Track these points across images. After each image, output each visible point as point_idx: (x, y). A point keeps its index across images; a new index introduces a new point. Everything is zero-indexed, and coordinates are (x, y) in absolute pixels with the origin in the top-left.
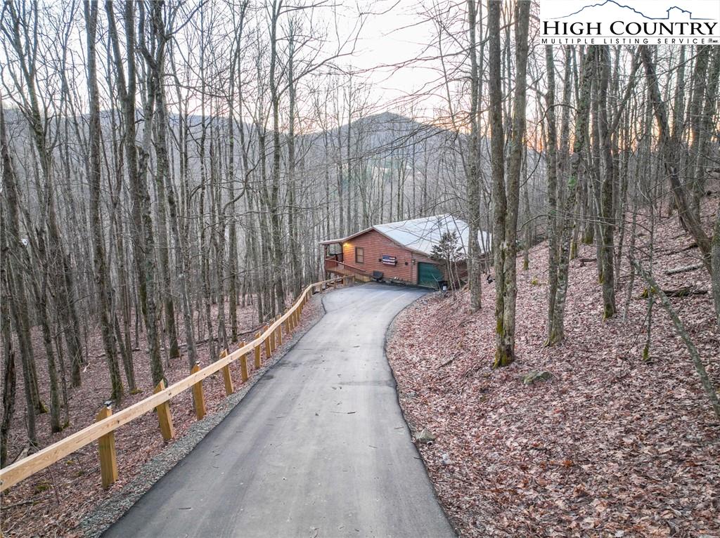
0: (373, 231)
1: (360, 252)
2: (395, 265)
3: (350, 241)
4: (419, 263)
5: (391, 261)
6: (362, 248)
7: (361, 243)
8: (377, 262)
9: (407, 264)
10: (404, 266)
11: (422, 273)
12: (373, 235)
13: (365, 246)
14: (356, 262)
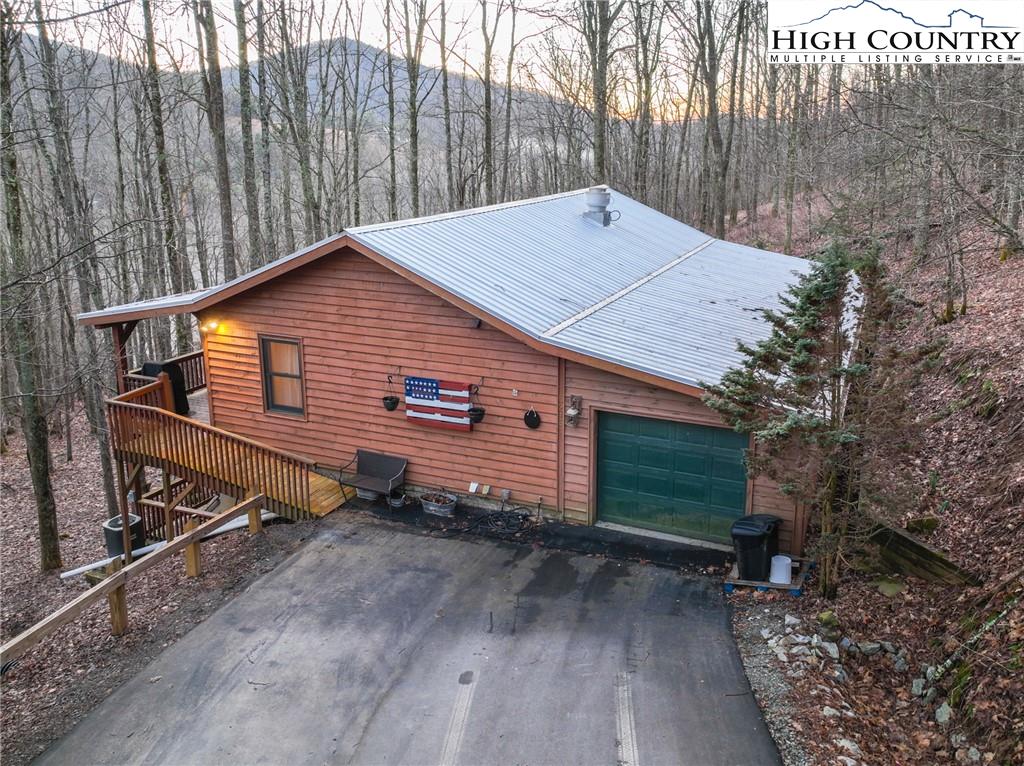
0: (346, 256)
1: (286, 361)
2: (471, 428)
3: (226, 306)
4: (601, 416)
5: (453, 407)
6: (294, 342)
7: (289, 315)
8: (375, 409)
9: (533, 421)
10: (523, 431)
11: (615, 466)
12: (346, 279)
13: (310, 332)
14: (270, 403)
